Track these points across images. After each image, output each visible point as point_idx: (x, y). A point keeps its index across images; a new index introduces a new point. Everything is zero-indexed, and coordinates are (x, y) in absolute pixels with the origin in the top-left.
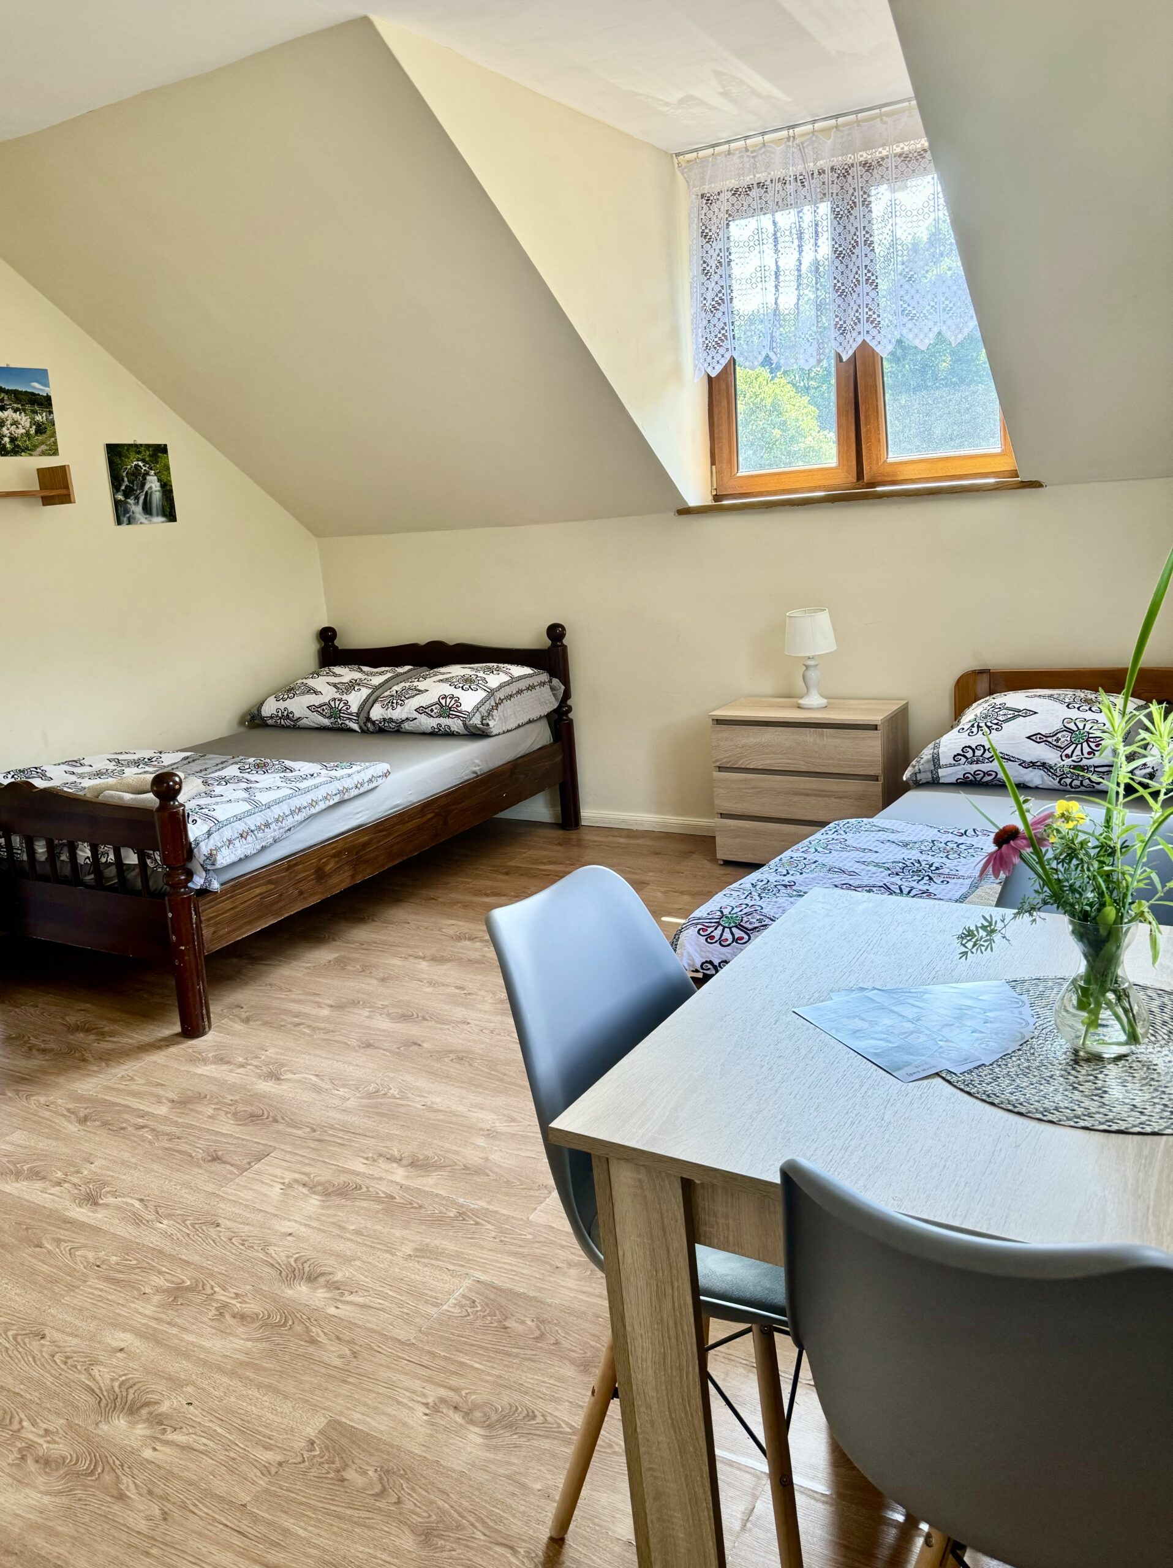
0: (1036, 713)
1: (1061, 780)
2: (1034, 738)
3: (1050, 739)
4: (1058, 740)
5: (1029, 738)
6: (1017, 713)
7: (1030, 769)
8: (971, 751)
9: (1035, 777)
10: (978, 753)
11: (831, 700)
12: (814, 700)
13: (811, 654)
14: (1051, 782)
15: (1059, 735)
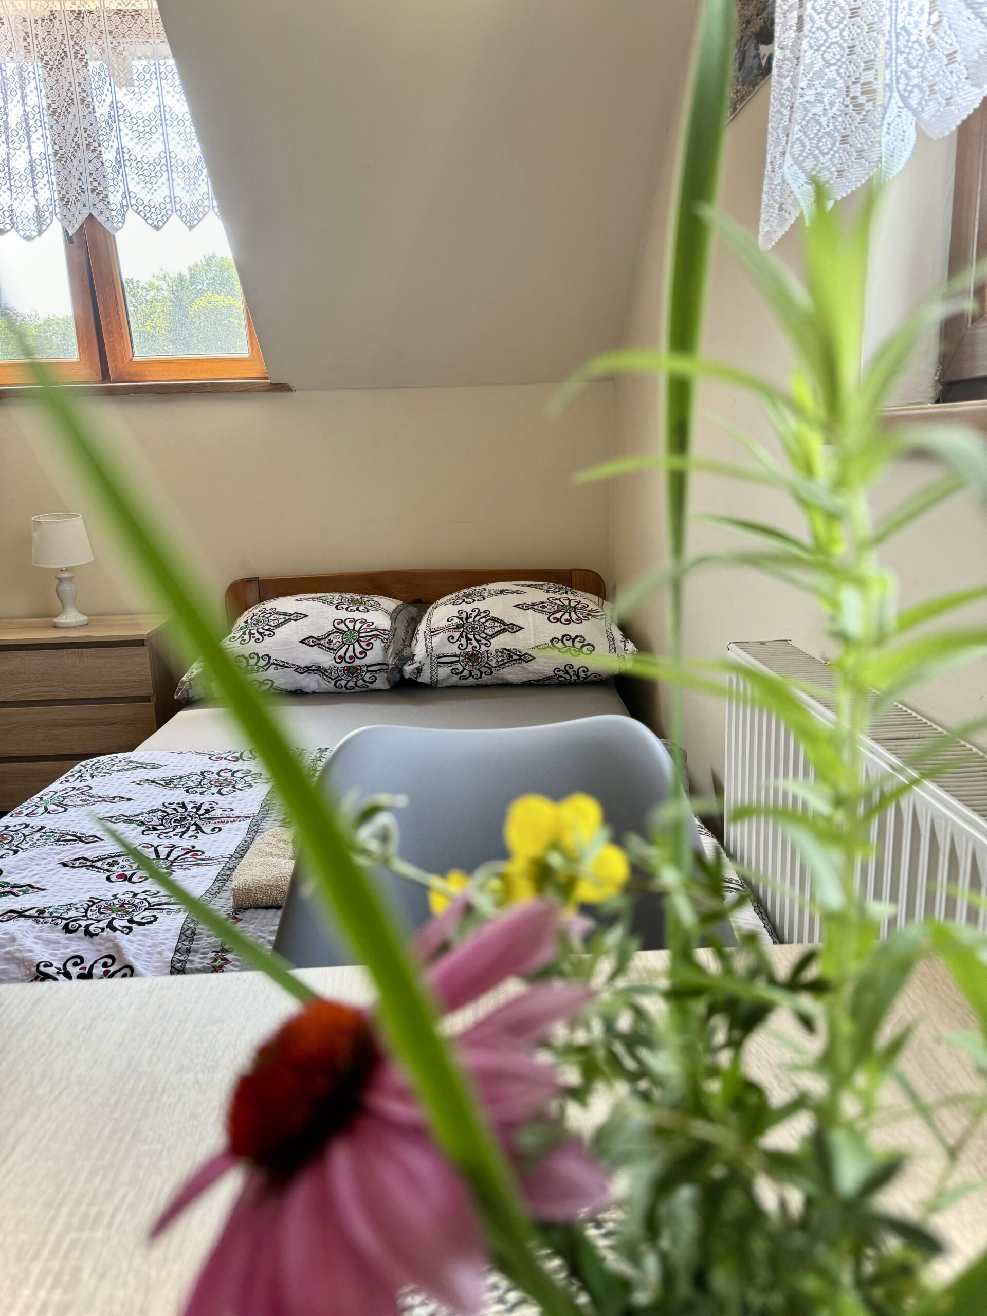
0: (306, 616)
1: (336, 682)
2: (306, 641)
3: (322, 642)
4: (330, 642)
5: (302, 642)
6: (289, 617)
7: (306, 674)
9: (311, 682)
10: (252, 662)
11: (91, 618)
12: (71, 617)
13: (64, 566)
14: (327, 685)
15: (331, 637)
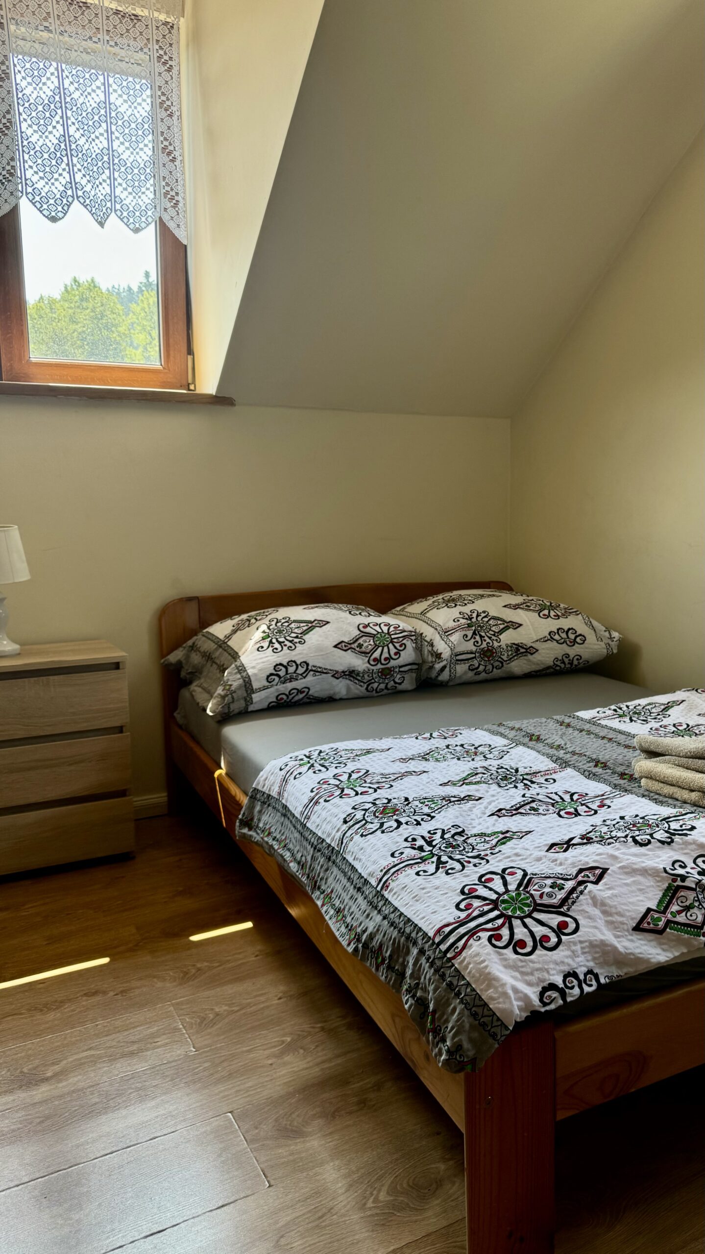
0: (328, 622)
1: (368, 686)
2: (340, 646)
3: (353, 646)
4: (360, 646)
5: (335, 646)
6: (312, 625)
7: (341, 679)
8: (284, 669)
9: (341, 687)
10: (291, 669)
12: (4, 645)
14: (358, 689)
15: (361, 641)
